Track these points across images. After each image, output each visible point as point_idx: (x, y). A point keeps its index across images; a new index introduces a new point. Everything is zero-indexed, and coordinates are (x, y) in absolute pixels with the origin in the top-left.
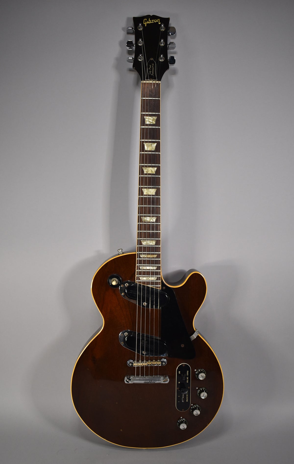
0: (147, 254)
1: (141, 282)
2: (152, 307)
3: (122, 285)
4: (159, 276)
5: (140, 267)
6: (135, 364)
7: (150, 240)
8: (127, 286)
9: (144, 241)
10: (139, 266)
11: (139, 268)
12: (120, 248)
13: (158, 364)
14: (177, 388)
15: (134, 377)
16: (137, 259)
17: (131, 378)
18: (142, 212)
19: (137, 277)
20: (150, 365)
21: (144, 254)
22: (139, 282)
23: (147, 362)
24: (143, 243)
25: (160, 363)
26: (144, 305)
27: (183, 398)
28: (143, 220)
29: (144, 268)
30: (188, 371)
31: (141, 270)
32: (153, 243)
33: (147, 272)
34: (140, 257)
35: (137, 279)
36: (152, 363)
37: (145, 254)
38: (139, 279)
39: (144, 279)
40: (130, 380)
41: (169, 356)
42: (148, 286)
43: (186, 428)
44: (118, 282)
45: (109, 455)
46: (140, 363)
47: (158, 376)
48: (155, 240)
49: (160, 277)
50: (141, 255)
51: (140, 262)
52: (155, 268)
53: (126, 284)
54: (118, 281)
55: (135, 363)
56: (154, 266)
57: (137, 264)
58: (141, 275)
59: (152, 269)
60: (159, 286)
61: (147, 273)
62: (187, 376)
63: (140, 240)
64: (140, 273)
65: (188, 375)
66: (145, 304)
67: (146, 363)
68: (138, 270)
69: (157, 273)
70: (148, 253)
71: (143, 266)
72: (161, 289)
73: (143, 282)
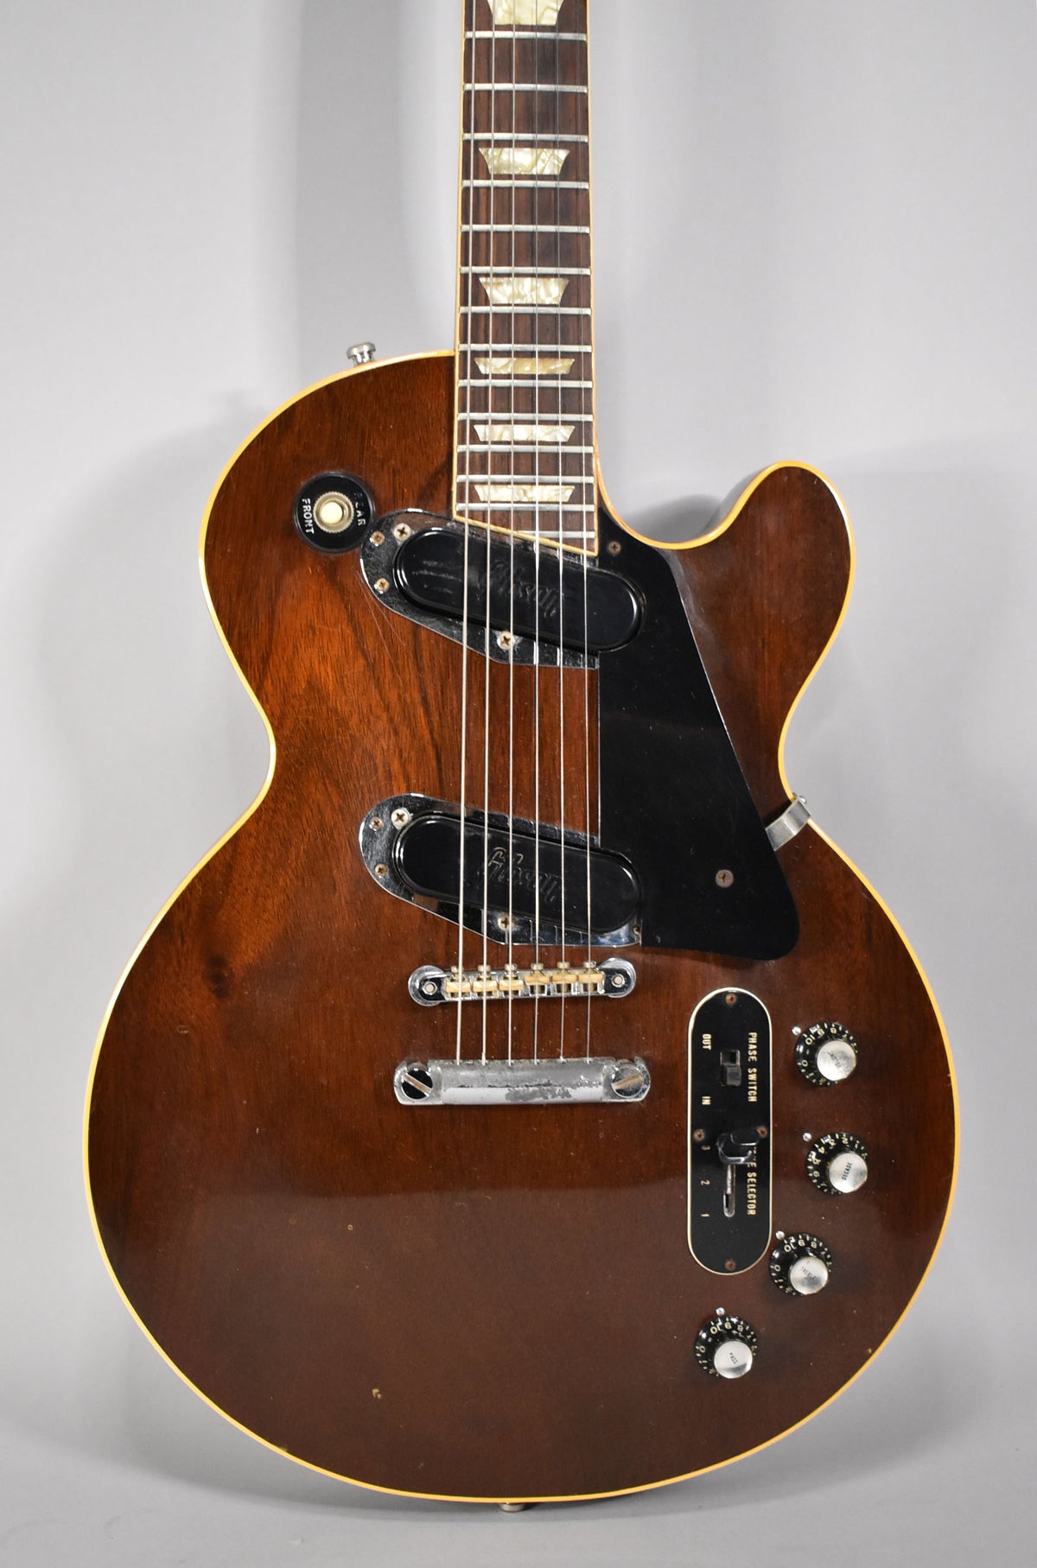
0: (518, 354)
1: (483, 515)
2: (547, 657)
3: (375, 534)
4: (585, 479)
5: (476, 427)
6: (460, 986)
7: (532, 275)
8: (405, 537)
9: (499, 284)
10: (473, 422)
11: (474, 433)
12: (362, 341)
13: (585, 986)
14: (696, 1135)
15: (448, 1067)
16: (459, 383)
17: (434, 1069)
18: (483, 119)
19: (461, 486)
20: (542, 988)
21: (497, 354)
22: (472, 515)
23: (526, 975)
24: (494, 292)
25: (598, 978)
26: (504, 647)
27: (729, 1191)
28: (490, 167)
29: (501, 435)
30: (754, 1035)
31: (485, 443)
32: (549, 295)
33: (517, 454)
34: (476, 374)
35: (461, 499)
36: (551, 979)
37: (507, 354)
38: (474, 498)
39: (498, 494)
40: (428, 1081)
41: (648, 942)
42: (525, 534)
43: (748, 1368)
44: (356, 519)
45: (303, 1540)
46: (484, 976)
47: (588, 1060)
48: (563, 276)
49: (589, 485)
50: (483, 359)
51: (479, 400)
52: (564, 433)
53: (401, 526)
54: (355, 510)
55: (452, 980)
56: (556, 423)
57: (463, 410)
58: (486, 473)
59: (548, 439)
60: (585, 535)
61: (521, 463)
62: (752, 1064)
63: (476, 276)
64: (479, 463)
65: (753, 1055)
66: (508, 640)
67: (516, 978)
68: (468, 448)
69: (575, 464)
70: (519, 347)
71: (495, 422)
72: (595, 554)
73: (493, 512)
